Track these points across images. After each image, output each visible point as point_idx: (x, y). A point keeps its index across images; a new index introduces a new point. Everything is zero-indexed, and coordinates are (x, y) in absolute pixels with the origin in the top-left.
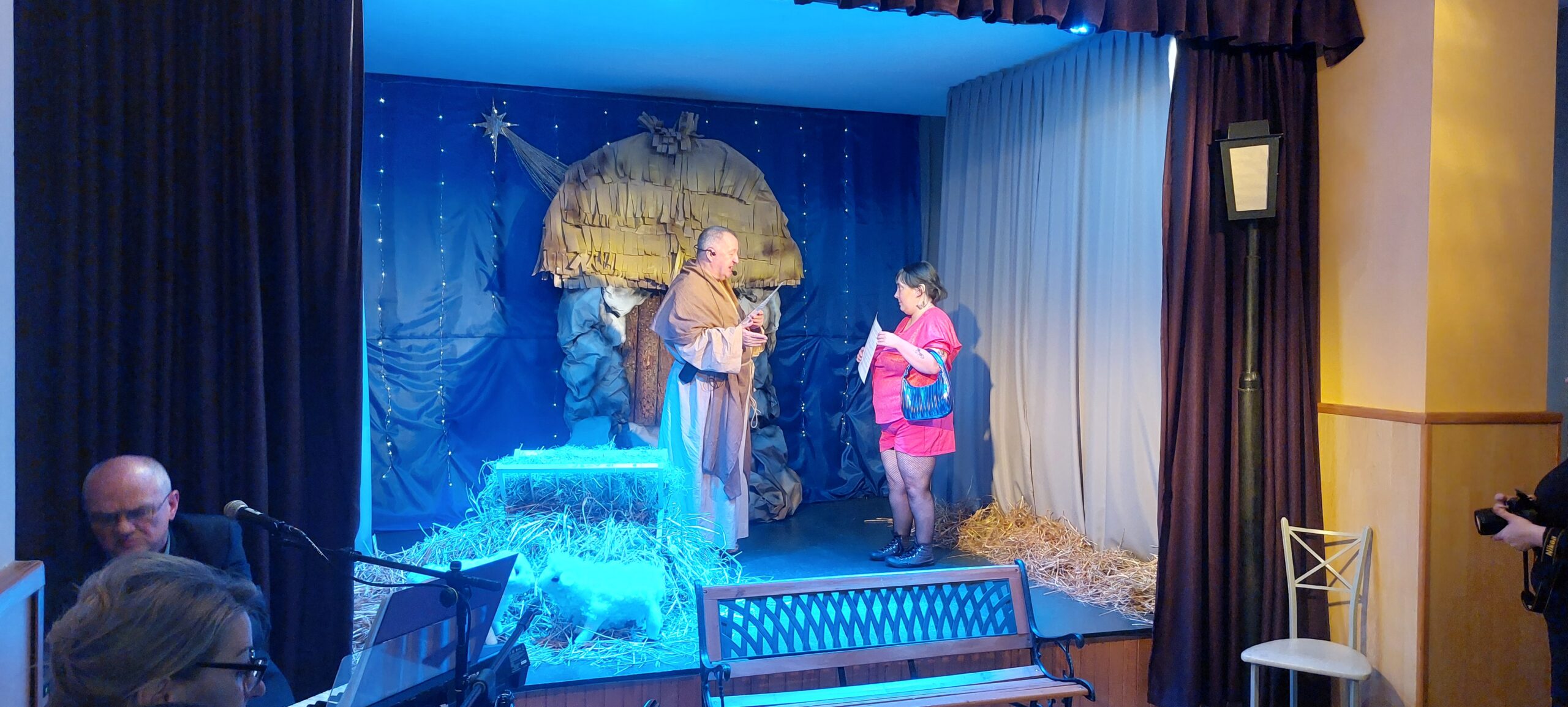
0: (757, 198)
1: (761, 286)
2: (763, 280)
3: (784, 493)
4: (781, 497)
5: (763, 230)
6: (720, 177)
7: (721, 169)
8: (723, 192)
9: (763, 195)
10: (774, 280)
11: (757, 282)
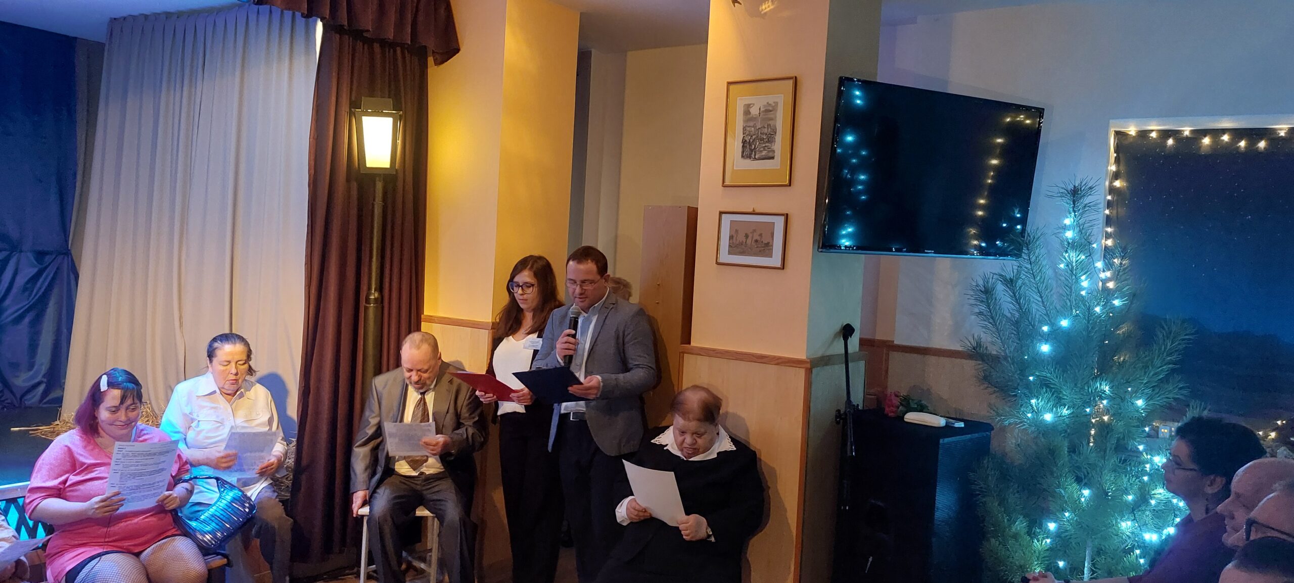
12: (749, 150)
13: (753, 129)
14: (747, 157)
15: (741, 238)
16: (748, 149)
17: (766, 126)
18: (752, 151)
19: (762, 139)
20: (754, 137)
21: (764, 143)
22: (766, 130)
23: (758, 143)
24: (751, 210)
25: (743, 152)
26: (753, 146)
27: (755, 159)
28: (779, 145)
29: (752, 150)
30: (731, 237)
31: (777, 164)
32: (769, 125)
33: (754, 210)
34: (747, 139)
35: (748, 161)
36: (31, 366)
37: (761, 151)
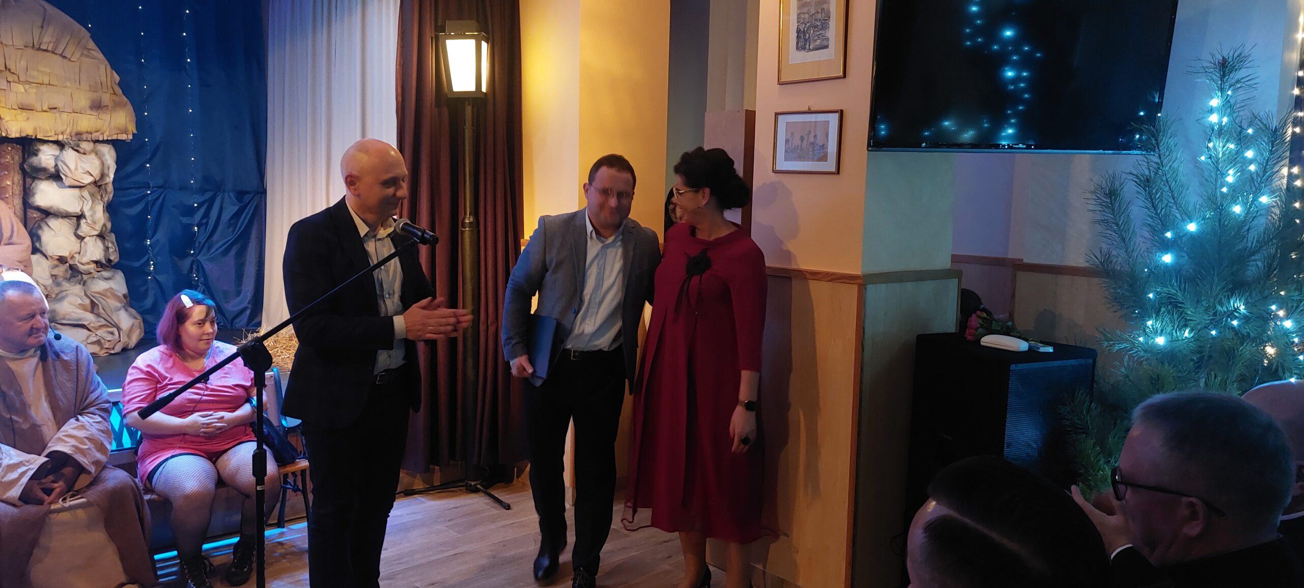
0: (82, 54)
1: (89, 139)
2: (91, 133)
3: (119, 329)
4: (116, 333)
5: (90, 86)
6: (38, 35)
7: (40, 25)
8: (41, 47)
9: (88, 52)
10: (103, 134)
11: (84, 137)
12: (804, 41)
13: (807, 15)
14: (802, 49)
15: (797, 141)
16: (802, 40)
17: (820, 11)
18: (807, 42)
19: (816, 27)
20: (808, 25)
21: (817, 31)
22: (819, 16)
23: (812, 31)
24: (806, 109)
25: (797, 43)
26: (808, 35)
27: (810, 50)
28: (834, 32)
29: (806, 40)
30: (787, 141)
31: (833, 53)
32: (823, 9)
33: (809, 109)
34: (801, 28)
35: (802, 53)
36: (239, 293)
37: (815, 41)
